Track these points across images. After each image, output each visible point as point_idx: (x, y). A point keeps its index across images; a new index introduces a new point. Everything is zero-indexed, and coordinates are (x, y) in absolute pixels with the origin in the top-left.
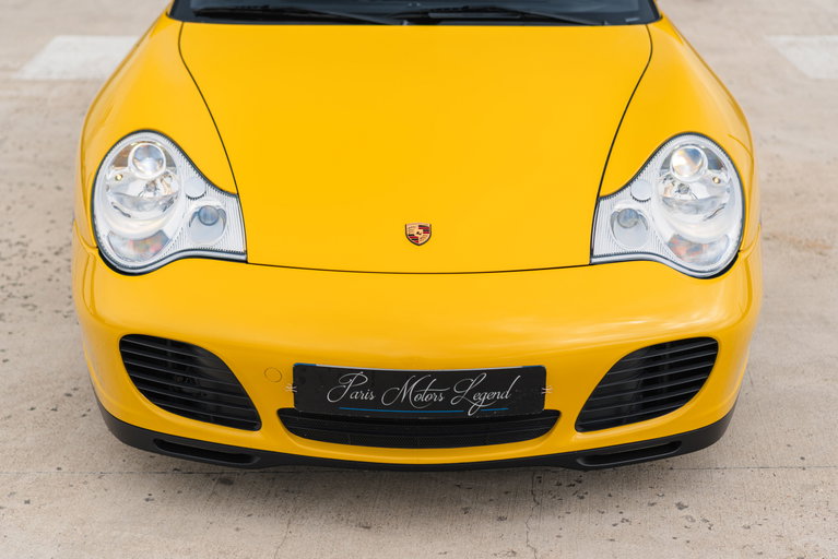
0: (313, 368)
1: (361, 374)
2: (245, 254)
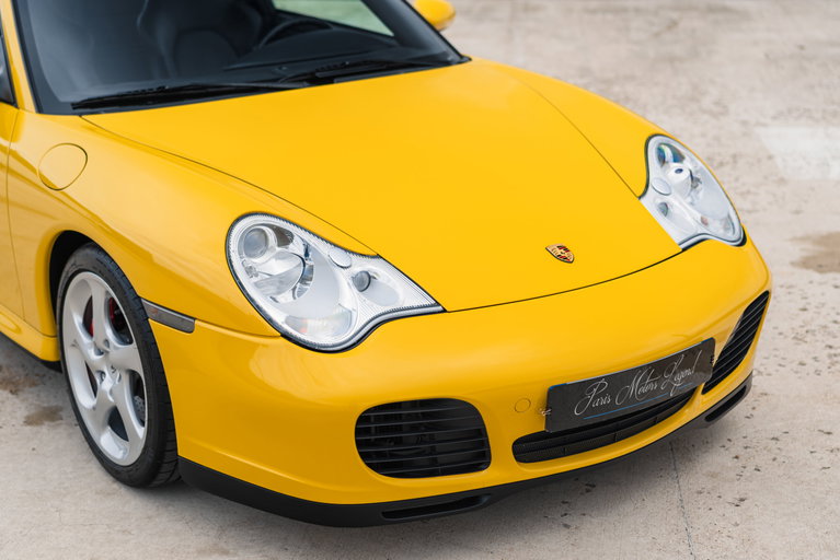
0: (565, 385)
1: (603, 381)
2: (438, 304)
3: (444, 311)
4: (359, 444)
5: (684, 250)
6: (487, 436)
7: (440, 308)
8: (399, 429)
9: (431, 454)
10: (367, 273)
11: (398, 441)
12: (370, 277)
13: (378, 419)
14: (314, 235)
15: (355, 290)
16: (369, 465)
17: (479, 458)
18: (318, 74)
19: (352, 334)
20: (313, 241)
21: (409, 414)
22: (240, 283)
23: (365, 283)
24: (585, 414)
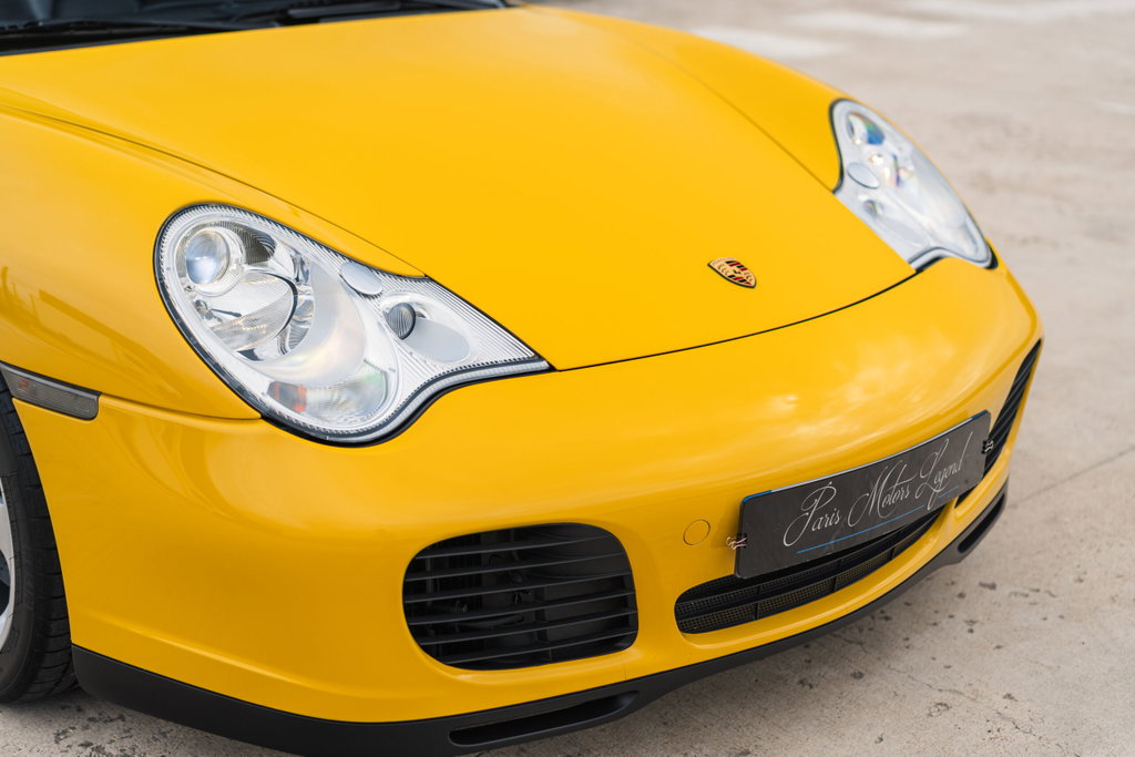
1: (829, 486)
2: (539, 358)
3: (551, 369)
4: (411, 612)
5: (920, 270)
6: (632, 589)
7: (543, 365)
8: (476, 582)
9: (534, 625)
10: (409, 307)
11: (475, 605)
12: (414, 314)
13: (438, 565)
14: (313, 241)
15: (392, 336)
16: (426, 649)
17: (617, 630)
18: (293, 12)
19: (389, 413)
20: (310, 252)
21: (494, 555)
22: (183, 324)
23: (406, 324)
24: (800, 546)
